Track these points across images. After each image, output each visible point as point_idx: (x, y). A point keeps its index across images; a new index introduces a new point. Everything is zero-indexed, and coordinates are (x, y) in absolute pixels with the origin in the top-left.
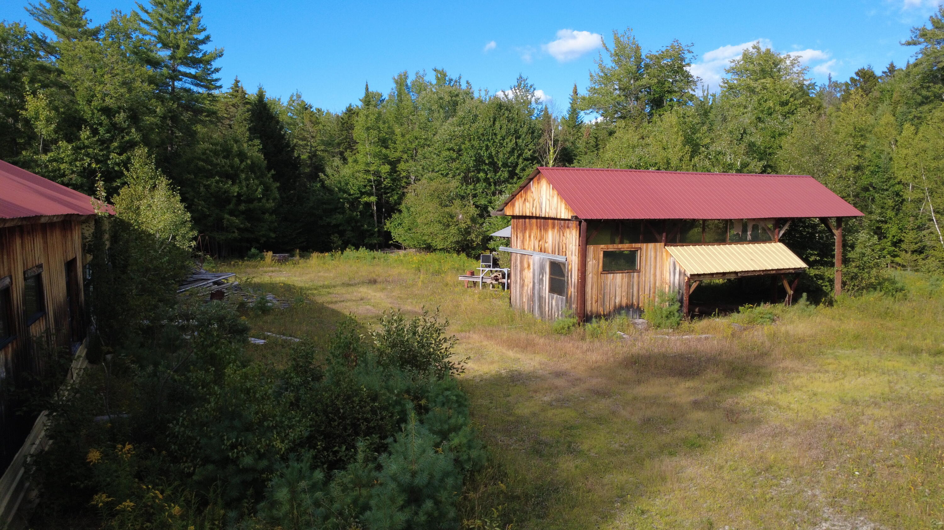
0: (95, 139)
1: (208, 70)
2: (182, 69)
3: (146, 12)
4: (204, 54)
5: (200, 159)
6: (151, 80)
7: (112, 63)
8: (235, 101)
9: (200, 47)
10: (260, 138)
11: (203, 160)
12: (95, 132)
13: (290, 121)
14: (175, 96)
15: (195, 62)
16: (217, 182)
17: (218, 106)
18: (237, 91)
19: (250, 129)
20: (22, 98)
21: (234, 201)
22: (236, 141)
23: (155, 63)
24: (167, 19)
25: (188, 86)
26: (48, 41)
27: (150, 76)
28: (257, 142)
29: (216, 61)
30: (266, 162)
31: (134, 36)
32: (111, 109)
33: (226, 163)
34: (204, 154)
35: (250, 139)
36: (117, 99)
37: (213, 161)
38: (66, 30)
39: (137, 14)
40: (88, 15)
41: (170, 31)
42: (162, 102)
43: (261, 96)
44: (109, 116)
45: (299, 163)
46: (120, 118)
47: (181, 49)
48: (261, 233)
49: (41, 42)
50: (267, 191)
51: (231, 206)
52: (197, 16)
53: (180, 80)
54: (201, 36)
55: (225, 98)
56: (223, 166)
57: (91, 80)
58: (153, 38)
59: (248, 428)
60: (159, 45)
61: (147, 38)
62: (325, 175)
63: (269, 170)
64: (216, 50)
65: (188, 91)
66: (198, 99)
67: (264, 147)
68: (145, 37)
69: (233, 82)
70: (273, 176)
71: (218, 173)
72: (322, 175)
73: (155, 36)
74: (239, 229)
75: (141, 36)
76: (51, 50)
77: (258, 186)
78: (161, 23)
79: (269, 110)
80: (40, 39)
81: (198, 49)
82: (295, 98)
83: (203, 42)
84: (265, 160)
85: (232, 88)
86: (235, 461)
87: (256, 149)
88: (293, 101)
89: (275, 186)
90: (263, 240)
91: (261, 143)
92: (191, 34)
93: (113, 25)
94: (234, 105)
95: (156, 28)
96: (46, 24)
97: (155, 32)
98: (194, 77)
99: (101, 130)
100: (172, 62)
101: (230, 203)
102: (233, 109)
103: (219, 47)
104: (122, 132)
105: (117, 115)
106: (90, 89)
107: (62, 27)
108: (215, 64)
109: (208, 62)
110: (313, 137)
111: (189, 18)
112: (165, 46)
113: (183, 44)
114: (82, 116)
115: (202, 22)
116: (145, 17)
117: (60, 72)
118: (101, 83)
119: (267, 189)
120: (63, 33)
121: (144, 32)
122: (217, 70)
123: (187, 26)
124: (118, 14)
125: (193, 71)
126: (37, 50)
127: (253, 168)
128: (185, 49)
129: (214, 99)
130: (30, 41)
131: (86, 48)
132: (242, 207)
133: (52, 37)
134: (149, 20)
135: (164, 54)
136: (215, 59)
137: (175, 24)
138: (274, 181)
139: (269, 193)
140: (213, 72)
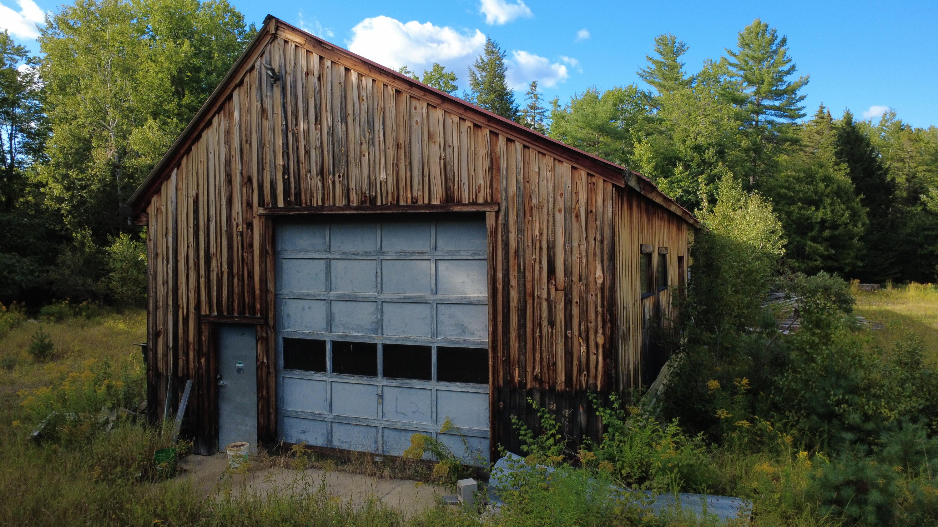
0: (687, 173)
1: (793, 99)
2: (766, 102)
3: (735, 55)
4: (789, 85)
5: (782, 187)
6: (737, 117)
7: (704, 105)
8: (818, 128)
9: (785, 78)
10: (848, 162)
11: (786, 188)
12: (687, 167)
13: (883, 143)
14: (759, 130)
15: (779, 94)
16: (800, 209)
17: (801, 135)
18: (823, 118)
19: (836, 153)
20: (632, 145)
21: (817, 227)
22: (821, 166)
23: (740, 101)
24: (753, 58)
25: (771, 118)
26: (652, 96)
27: (736, 114)
28: (844, 166)
29: (802, 89)
30: (854, 186)
31: (722, 80)
32: (701, 146)
33: (809, 190)
34: (786, 181)
35: (837, 164)
36: (708, 137)
37: (795, 188)
38: (666, 84)
39: (726, 60)
40: (683, 70)
41: (755, 68)
42: (747, 136)
43: (849, 120)
44: (699, 153)
45: (894, 186)
46: (709, 154)
47: (766, 83)
48: (847, 261)
49: (648, 97)
50: (854, 216)
51: (814, 233)
52: (783, 49)
53: (765, 113)
54: (786, 68)
55: (809, 126)
56: (806, 193)
57: (685, 123)
58: (740, 79)
59: (854, 390)
60: (745, 84)
61: (733, 80)
62: (928, 196)
63: (858, 194)
64: (802, 78)
65: (771, 122)
66: (780, 128)
67: (852, 171)
68: (731, 79)
69: (818, 109)
70: (862, 200)
71: (800, 200)
72: (923, 197)
73: (741, 76)
74: (822, 256)
75: (728, 79)
76: (654, 103)
77: (844, 211)
78: (746, 62)
79: (858, 132)
80: (646, 95)
81: (783, 81)
82: (888, 117)
83: (788, 73)
84: (853, 184)
85: (816, 115)
86: (840, 417)
87: (843, 172)
88: (887, 121)
89: (864, 211)
90: (847, 269)
91: (848, 167)
92: (776, 67)
93: (704, 72)
94: (818, 133)
95: (741, 69)
96: (651, 83)
97: (742, 73)
98: (778, 109)
99: (693, 165)
100: (756, 97)
101: (812, 230)
102: (818, 137)
103: (805, 76)
104: (710, 166)
105: (707, 151)
106: (685, 130)
107: (665, 83)
108: (799, 93)
109: (793, 91)
110: (911, 157)
111: (775, 52)
112: (751, 83)
113: (767, 79)
114: (678, 154)
115: (788, 54)
116: (733, 60)
117: (661, 121)
118: (695, 124)
119: (855, 215)
120: (664, 87)
121: (731, 74)
122: (802, 98)
123: (772, 61)
124: (709, 62)
125: (777, 103)
126: (644, 105)
127: (839, 192)
128: (770, 82)
129: (798, 128)
130: (640, 99)
131: (683, 95)
132: (827, 233)
133: (655, 93)
134: (737, 62)
135: (749, 91)
136: (800, 87)
137: (760, 61)
138: (863, 206)
139: (857, 218)
140: (797, 101)
